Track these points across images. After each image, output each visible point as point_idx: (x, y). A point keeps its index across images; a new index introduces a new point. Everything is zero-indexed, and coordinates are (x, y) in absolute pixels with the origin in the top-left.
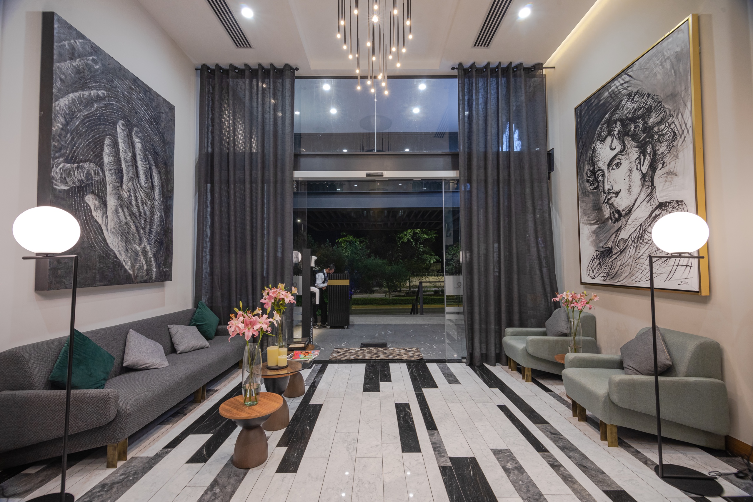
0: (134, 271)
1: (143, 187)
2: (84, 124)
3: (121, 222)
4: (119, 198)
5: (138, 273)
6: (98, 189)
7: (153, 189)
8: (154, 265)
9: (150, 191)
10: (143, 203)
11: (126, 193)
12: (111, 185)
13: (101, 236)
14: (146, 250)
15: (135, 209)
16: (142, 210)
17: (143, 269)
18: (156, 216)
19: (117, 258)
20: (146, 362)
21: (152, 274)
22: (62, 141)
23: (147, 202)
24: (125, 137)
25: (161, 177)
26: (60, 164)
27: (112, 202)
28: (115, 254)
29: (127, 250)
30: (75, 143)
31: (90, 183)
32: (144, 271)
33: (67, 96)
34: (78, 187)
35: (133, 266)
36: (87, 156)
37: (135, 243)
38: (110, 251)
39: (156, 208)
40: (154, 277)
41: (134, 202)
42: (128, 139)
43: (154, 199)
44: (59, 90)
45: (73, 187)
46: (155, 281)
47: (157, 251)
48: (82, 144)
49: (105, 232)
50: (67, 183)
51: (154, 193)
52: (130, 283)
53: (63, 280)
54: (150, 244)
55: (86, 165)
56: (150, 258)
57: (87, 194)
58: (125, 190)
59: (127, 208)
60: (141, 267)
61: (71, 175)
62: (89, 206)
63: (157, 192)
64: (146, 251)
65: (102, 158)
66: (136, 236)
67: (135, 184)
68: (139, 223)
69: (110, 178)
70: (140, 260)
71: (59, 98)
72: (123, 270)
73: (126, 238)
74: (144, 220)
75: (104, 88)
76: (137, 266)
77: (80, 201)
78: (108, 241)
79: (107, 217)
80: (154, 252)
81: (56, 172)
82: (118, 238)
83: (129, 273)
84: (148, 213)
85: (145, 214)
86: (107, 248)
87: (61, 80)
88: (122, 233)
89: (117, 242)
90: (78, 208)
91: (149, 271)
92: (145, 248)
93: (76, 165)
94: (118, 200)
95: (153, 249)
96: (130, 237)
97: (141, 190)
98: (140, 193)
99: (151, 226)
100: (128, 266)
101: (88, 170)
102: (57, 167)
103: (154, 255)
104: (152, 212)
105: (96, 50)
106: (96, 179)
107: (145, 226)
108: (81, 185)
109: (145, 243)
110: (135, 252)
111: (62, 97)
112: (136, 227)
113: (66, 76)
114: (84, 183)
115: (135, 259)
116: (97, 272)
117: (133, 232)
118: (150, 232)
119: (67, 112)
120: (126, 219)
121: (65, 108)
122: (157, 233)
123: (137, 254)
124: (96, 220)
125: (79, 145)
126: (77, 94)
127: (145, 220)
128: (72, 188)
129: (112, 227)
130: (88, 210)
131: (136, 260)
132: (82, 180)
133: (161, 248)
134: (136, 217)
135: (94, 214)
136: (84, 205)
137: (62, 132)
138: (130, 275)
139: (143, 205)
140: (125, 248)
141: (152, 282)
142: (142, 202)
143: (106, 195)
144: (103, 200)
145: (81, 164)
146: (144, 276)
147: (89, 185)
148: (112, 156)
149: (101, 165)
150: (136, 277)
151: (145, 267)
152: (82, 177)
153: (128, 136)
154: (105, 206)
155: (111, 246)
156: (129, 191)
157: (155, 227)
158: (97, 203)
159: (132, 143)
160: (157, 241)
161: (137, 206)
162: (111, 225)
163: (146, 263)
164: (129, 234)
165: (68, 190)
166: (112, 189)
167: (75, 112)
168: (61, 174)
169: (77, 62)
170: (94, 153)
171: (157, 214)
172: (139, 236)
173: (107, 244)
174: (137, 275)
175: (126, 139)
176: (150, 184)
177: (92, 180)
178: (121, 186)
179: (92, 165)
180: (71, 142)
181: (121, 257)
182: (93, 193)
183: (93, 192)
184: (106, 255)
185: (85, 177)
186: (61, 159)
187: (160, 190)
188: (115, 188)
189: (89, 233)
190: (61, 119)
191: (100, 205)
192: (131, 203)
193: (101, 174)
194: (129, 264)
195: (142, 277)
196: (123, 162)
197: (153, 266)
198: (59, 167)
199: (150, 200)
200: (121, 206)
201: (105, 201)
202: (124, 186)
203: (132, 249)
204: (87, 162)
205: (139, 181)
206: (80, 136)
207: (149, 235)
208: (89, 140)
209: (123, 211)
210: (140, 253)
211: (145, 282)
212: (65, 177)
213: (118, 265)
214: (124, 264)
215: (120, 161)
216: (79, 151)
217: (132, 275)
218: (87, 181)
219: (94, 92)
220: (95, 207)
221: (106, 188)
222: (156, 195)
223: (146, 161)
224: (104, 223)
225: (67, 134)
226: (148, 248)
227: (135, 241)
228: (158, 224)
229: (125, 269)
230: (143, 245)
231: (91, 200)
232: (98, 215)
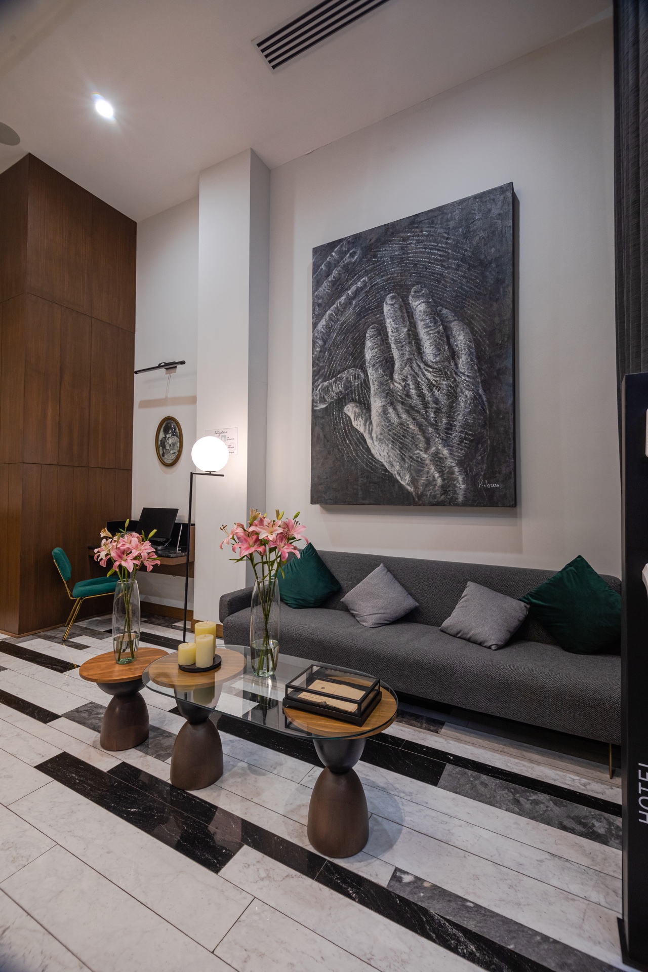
0: (416, 488)
1: (431, 364)
2: (342, 332)
3: (391, 424)
4: (389, 394)
5: (424, 490)
6: (359, 395)
7: (453, 358)
8: (460, 478)
9: (446, 363)
10: (431, 386)
11: (400, 383)
12: (376, 383)
13: (363, 447)
14: (441, 456)
15: (415, 401)
16: (429, 398)
17: (436, 485)
18: (462, 399)
19: (386, 470)
21: (455, 493)
22: (320, 362)
23: (440, 384)
24: (396, 312)
26: (319, 385)
27: (377, 404)
28: (383, 465)
29: (403, 459)
30: (332, 358)
31: (349, 392)
32: (437, 488)
33: (324, 317)
34: (336, 400)
35: (414, 481)
36: (346, 363)
37: (417, 448)
38: (375, 463)
40: (461, 498)
41: (413, 392)
42: (402, 311)
43: (456, 373)
45: (331, 402)
46: (464, 504)
47: (465, 456)
49: (369, 442)
50: (325, 401)
51: (456, 365)
52: (410, 505)
53: (324, 495)
54: (448, 446)
55: (344, 375)
56: (451, 467)
57: (346, 405)
58: (398, 381)
59: (402, 403)
60: (431, 482)
61: (329, 391)
62: (349, 417)
63: (463, 360)
64: (440, 458)
65: (364, 356)
66: (418, 439)
67: (415, 365)
68: (424, 418)
69: (373, 374)
70: (428, 472)
71: (318, 324)
72: (397, 487)
73: (401, 443)
74: (435, 413)
76: (423, 480)
77: (339, 414)
78: (373, 451)
79: (371, 423)
80: (458, 457)
82: (388, 446)
83: (407, 490)
84: (443, 400)
85: (436, 401)
86: (372, 459)
88: (393, 438)
89: (386, 451)
90: (337, 422)
91: (448, 487)
92: (436, 454)
93: (334, 379)
94: (386, 397)
95: (456, 454)
96: (408, 441)
97: (426, 370)
98: (424, 375)
99: (450, 416)
100: (405, 480)
101: (347, 378)
102: (317, 389)
103: (460, 463)
104: (453, 396)
105: (354, 240)
106: (356, 384)
107: (436, 421)
108: (339, 397)
109: (438, 445)
110: (417, 461)
111: (320, 321)
112: (420, 426)
113: (323, 298)
114: (342, 394)
115: (419, 470)
116: (359, 488)
117: (413, 433)
118: (450, 427)
119: (325, 332)
120: (400, 418)
121: (322, 330)
122: (466, 425)
123: (421, 462)
124: (356, 429)
125: (336, 358)
127: (437, 411)
128: (330, 404)
129: (378, 433)
130: (347, 421)
131: (419, 472)
132: (341, 392)
133: (476, 450)
134: (418, 412)
135: (355, 424)
136: (342, 417)
137: (321, 354)
138: (409, 493)
139: (432, 390)
140: (399, 456)
141: (457, 505)
142: (429, 387)
143: (369, 397)
144: (365, 404)
145: (338, 376)
146: (439, 496)
147: (348, 394)
148: (376, 348)
150: (420, 497)
151: (439, 482)
152: (340, 388)
153: (401, 308)
154: (369, 409)
155: (377, 456)
156: (404, 380)
157: (460, 417)
158: (358, 410)
159: (408, 312)
160: (465, 438)
161: (421, 396)
162: (376, 430)
163: (441, 476)
164: (406, 437)
165: (327, 407)
166: (377, 387)
167: (332, 326)
168: (320, 394)
170: (352, 357)
171: (466, 396)
172: (424, 437)
173: (372, 455)
174: (422, 493)
175: (399, 313)
176: (447, 353)
177: (351, 386)
178: (392, 378)
180: (329, 358)
181: (395, 469)
182: (353, 400)
183: (353, 399)
184: (371, 468)
185: (344, 387)
186: (320, 381)
187: (470, 354)
188: (381, 384)
189: (348, 445)
191: (362, 411)
192: (408, 395)
193: (362, 376)
194: (407, 477)
195: (435, 497)
196: (393, 346)
197: (457, 479)
198: (318, 389)
199: (447, 377)
200: (392, 404)
201: (368, 404)
202: (396, 376)
203: (411, 457)
204: (346, 369)
205: (422, 358)
206: (337, 348)
207: (446, 433)
208: (347, 345)
209: (395, 409)
210: (428, 462)
211: (442, 504)
212: (324, 396)
213: (388, 478)
214: (398, 478)
215: (389, 348)
216: (336, 364)
217: (414, 494)
218: (345, 390)
220: (355, 416)
221: (369, 389)
222: (460, 365)
223: (436, 323)
224: (367, 431)
225: (325, 353)
226: (445, 452)
227: (416, 446)
228: (467, 410)
229: (401, 486)
230: (433, 449)
231: (350, 410)
232: (359, 425)
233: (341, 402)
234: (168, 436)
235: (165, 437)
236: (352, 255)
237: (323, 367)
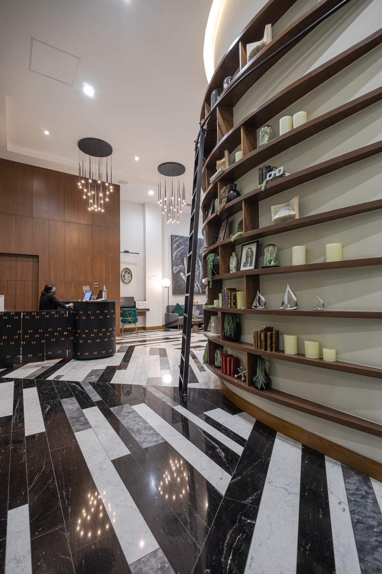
2: (179, 256)
8: (201, 289)
13: (184, 282)
18: (201, 275)
25: (202, 263)
30: (177, 261)
39: (201, 272)
40: (201, 293)
44: (174, 251)
46: (201, 294)
48: (179, 261)
50: (176, 271)
53: (176, 292)
55: (180, 266)
56: (199, 287)
60: (196, 290)
61: (177, 269)
65: (184, 263)
71: (174, 253)
75: (184, 245)
77: (179, 274)
81: (174, 269)
85: (197, 275)
87: (174, 249)
90: (179, 276)
91: (199, 291)
92: (197, 284)
93: (178, 266)
99: (199, 278)
103: (201, 286)
104: (199, 274)
105: (182, 237)
107: (197, 278)
113: (175, 247)
114: (180, 270)
116: (184, 291)
118: (199, 280)
121: (175, 255)
122: (201, 280)
124: (183, 278)
126: (177, 250)
127: (197, 276)
137: (175, 260)
149: (184, 265)
151: (198, 290)
158: (183, 274)
167: (177, 254)
169: (177, 243)
176: (198, 266)
177: (182, 269)
179: (181, 265)
182: (182, 272)
186: (175, 266)
189: (181, 282)
190: (174, 257)
193: (184, 267)
199: (198, 270)
201: (185, 273)
206: (179, 259)
208: (181, 260)
211: (198, 294)
216: (179, 263)
219: (181, 248)
221: (185, 270)
222: (200, 269)
226: (198, 284)
228: (202, 277)
230: (196, 284)
231: (182, 274)
233: (179, 272)
234: (126, 274)
235: (125, 274)
236: (181, 240)
237: (176, 263)
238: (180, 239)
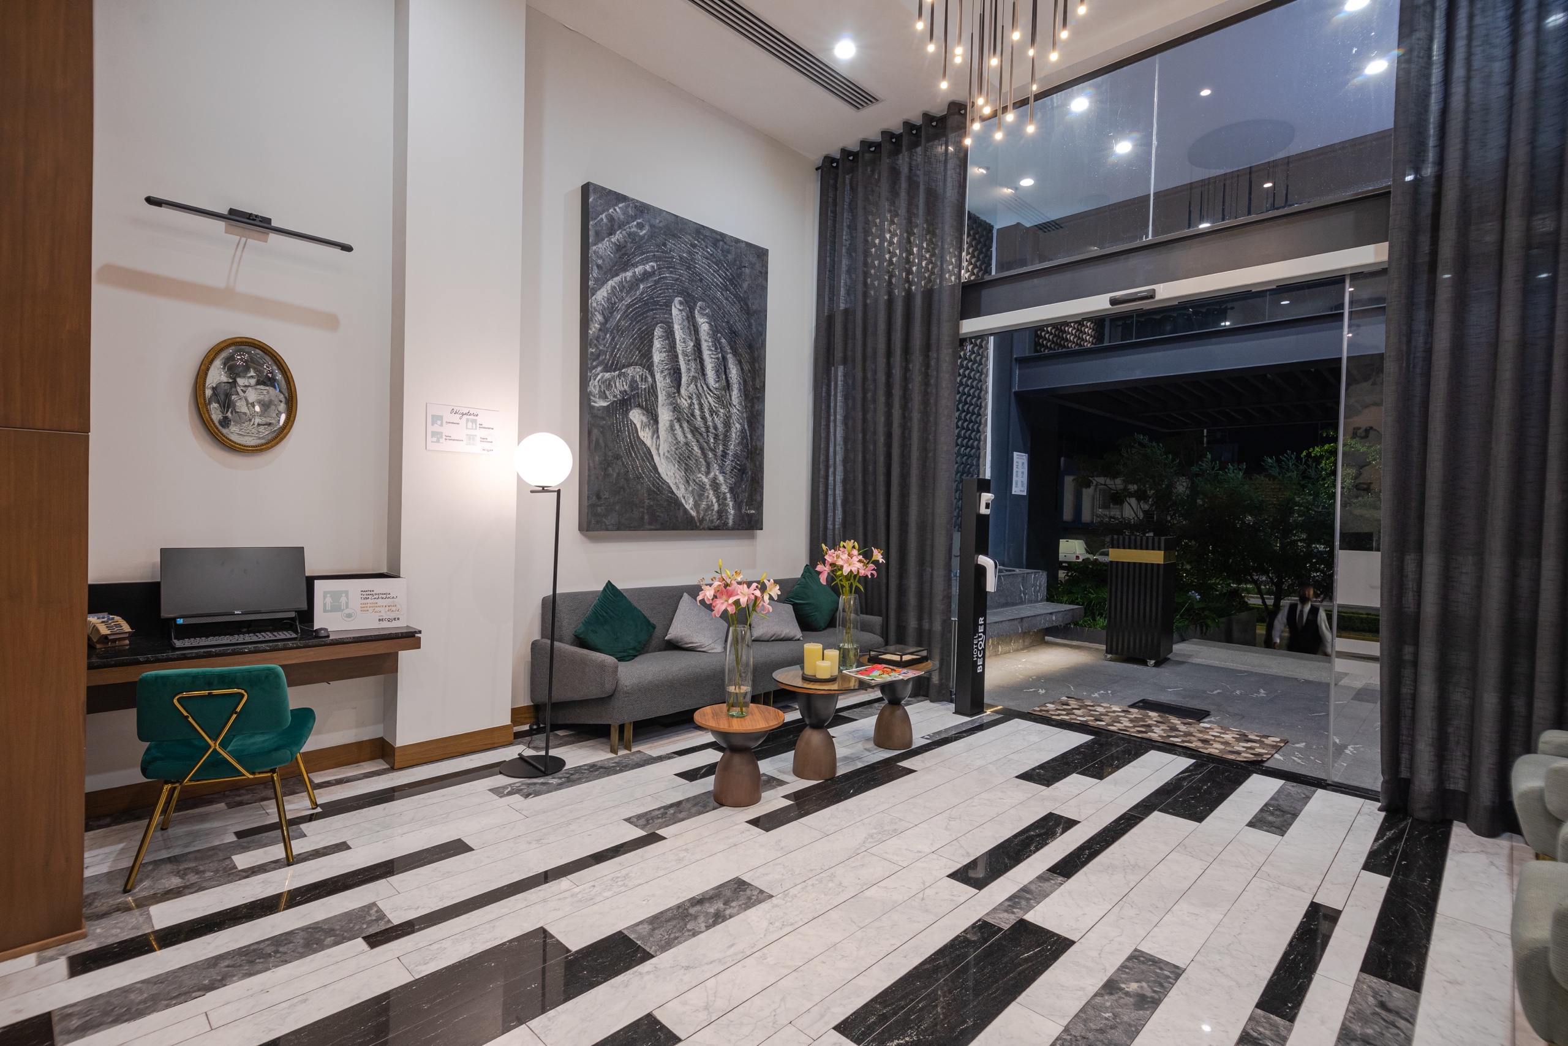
0: (698, 512)
1: (712, 389)
2: (627, 316)
3: (678, 442)
4: (676, 409)
5: (704, 515)
6: (646, 400)
7: (729, 390)
8: (731, 504)
9: (723, 392)
10: (712, 412)
11: (686, 400)
12: (664, 392)
13: (650, 463)
14: (718, 481)
15: (699, 422)
16: (710, 423)
17: (713, 510)
18: (733, 430)
19: (672, 492)
20: (693, 641)
21: (727, 518)
22: (600, 344)
23: (718, 411)
24: (683, 320)
25: (742, 369)
26: (598, 374)
27: (665, 415)
28: (670, 487)
29: (688, 482)
30: (616, 345)
31: (635, 394)
32: (714, 513)
33: (605, 286)
34: (620, 400)
35: (696, 505)
36: (632, 358)
37: (700, 472)
38: (662, 483)
39: (734, 417)
40: (731, 522)
41: (697, 412)
42: (689, 322)
43: (730, 404)
44: (597, 280)
45: (614, 401)
46: (733, 529)
47: (735, 484)
48: (624, 342)
49: (656, 458)
50: (606, 397)
51: (730, 396)
52: (693, 529)
53: (604, 520)
54: (724, 473)
55: (630, 371)
56: (725, 494)
57: (631, 409)
58: (685, 397)
59: (688, 422)
60: (709, 507)
61: (612, 387)
62: (635, 425)
63: (735, 393)
64: (717, 484)
65: (651, 357)
66: (701, 462)
67: (699, 385)
68: (706, 442)
69: (662, 382)
70: (708, 497)
71: (596, 291)
72: (681, 511)
73: (686, 464)
74: (714, 438)
75: (655, 259)
76: (703, 505)
77: (623, 418)
78: (660, 470)
79: (658, 437)
80: (730, 484)
81: (594, 387)
82: (674, 465)
83: (691, 514)
84: (720, 426)
85: (716, 428)
86: (659, 479)
87: (599, 267)
88: (679, 458)
89: (672, 471)
90: (620, 428)
91: (722, 513)
92: (715, 479)
93: (617, 372)
94: (674, 412)
95: (728, 481)
96: (692, 463)
97: (708, 394)
98: (707, 398)
99: (726, 445)
100: (689, 504)
101: (633, 377)
102: (595, 379)
103: (731, 490)
104: (727, 425)
105: (642, 209)
106: (644, 387)
107: (715, 447)
108: (623, 398)
109: (715, 471)
110: (700, 485)
111: (599, 289)
112: (702, 449)
113: (604, 260)
114: (627, 394)
115: (700, 494)
116: (646, 511)
117: (696, 456)
118: (724, 455)
119: (606, 306)
120: (686, 437)
121: (603, 302)
122: (736, 455)
123: (702, 487)
124: (643, 442)
125: (621, 346)
126: (617, 279)
127: (716, 437)
128: (612, 404)
129: (666, 450)
130: (632, 430)
131: (701, 496)
132: (625, 391)
133: (742, 479)
134: (701, 434)
135: (641, 434)
136: (627, 424)
137: (600, 333)
138: (692, 517)
139: (712, 415)
140: (684, 478)
141: (728, 529)
142: (710, 411)
143: (657, 407)
144: (652, 414)
145: (623, 371)
146: (715, 520)
147: (634, 396)
148: (665, 352)
149: (650, 367)
150: (702, 521)
151: (716, 507)
152: (625, 387)
153: (688, 318)
154: (656, 422)
155: (664, 476)
156: (690, 398)
157: (732, 447)
158: (644, 419)
159: (694, 326)
160: (735, 467)
161: (703, 418)
162: (664, 447)
163: (718, 501)
164: (690, 459)
165: (608, 405)
166: (665, 398)
167: (615, 303)
168: (600, 387)
169: (618, 236)
170: (639, 352)
171: (736, 427)
172: (706, 461)
173: (659, 474)
174: (703, 517)
175: (686, 323)
176: (724, 383)
177: (638, 389)
178: (679, 391)
179: (638, 369)
180: (611, 344)
181: (680, 492)
182: (639, 406)
183: (639, 404)
184: (658, 488)
185: (629, 387)
186: (599, 369)
187: (740, 390)
188: (669, 395)
189: (634, 460)
190: (599, 317)
191: (649, 421)
192: (693, 415)
193: (650, 379)
194: (691, 501)
195: (712, 521)
196: (680, 357)
197: (728, 505)
198: (598, 379)
199: (724, 407)
200: (679, 420)
201: (656, 415)
202: (683, 391)
203: (694, 481)
204: (632, 365)
205: (705, 380)
206: (622, 334)
207: (722, 460)
208: (633, 336)
209: (681, 426)
210: (708, 487)
211: (717, 528)
212: (604, 391)
213: (674, 502)
214: (683, 501)
215: (677, 357)
216: (621, 354)
217: (696, 518)
218: (632, 391)
219: (639, 270)
220: (642, 425)
221: (657, 397)
222: (733, 398)
223: (716, 349)
224: (654, 446)
225: (606, 335)
226: (721, 478)
227: (699, 469)
228: (737, 442)
229: (685, 509)
231: (636, 416)
232: (645, 435)
233: (624, 404)
234: (241, 381)
235: (234, 383)
236: (640, 226)
237: (605, 353)
238: (634, 218)
